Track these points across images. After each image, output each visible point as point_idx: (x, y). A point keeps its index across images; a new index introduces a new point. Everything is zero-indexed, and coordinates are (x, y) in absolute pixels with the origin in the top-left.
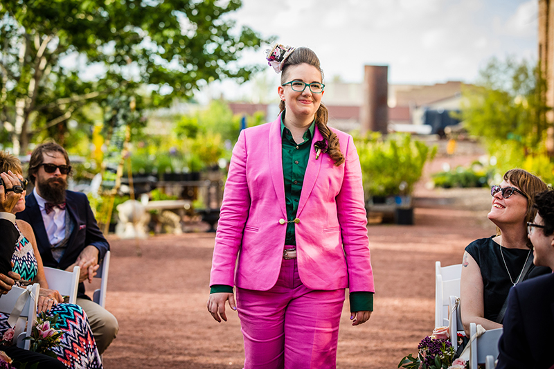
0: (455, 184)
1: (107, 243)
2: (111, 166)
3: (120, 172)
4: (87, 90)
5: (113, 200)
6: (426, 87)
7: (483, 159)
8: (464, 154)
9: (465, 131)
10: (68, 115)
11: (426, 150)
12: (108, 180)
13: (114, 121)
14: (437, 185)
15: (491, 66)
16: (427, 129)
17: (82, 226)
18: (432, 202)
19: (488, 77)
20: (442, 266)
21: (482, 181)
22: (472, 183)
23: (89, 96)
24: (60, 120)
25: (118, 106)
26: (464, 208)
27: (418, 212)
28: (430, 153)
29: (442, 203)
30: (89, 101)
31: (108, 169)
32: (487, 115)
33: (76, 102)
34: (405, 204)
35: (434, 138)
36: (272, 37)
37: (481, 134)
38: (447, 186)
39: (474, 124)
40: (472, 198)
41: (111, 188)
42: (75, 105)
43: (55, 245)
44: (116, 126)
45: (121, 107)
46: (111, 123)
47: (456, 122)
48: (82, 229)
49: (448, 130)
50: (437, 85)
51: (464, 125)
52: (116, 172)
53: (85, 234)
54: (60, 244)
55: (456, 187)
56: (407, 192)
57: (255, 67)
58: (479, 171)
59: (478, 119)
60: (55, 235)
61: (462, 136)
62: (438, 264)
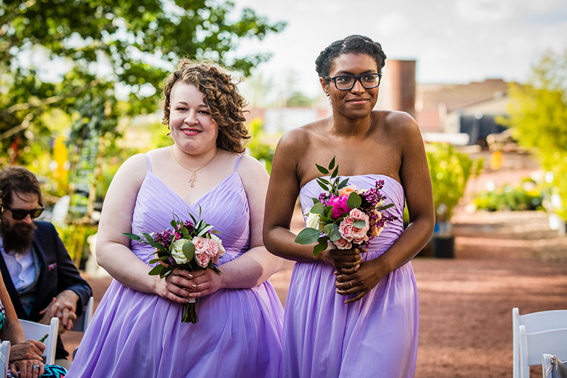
0: (501, 206)
1: (88, 285)
2: (81, 187)
3: (93, 196)
4: (49, 92)
5: (84, 230)
6: (460, 87)
7: (536, 175)
8: (512, 169)
9: (512, 141)
10: (25, 124)
11: (470, 164)
12: (79, 205)
13: (84, 132)
14: (479, 208)
15: (546, 60)
16: (464, 139)
17: (52, 266)
18: (475, 229)
19: (542, 73)
20: (521, 313)
21: (535, 202)
22: (523, 205)
23: (52, 100)
24: (16, 130)
25: (90, 112)
26: (515, 237)
27: (460, 242)
28: (474, 167)
29: (487, 230)
30: (52, 105)
31: (78, 191)
32: (543, 121)
33: (36, 107)
34: (444, 232)
35: (475, 149)
36: (280, 23)
37: (535, 144)
38: (493, 210)
39: (526, 132)
40: (522, 223)
41: (82, 215)
42: (34, 111)
43: (22, 290)
44: (86, 137)
45: (93, 114)
46: (81, 134)
47: (501, 129)
48: (52, 270)
49: (491, 139)
50: (474, 84)
51: (513, 132)
52: (87, 195)
53: (56, 275)
54: (29, 289)
55: (503, 210)
56: (446, 217)
57: (257, 57)
58: (531, 190)
59: (532, 125)
60: (20, 277)
61: (510, 147)
62: (515, 310)
